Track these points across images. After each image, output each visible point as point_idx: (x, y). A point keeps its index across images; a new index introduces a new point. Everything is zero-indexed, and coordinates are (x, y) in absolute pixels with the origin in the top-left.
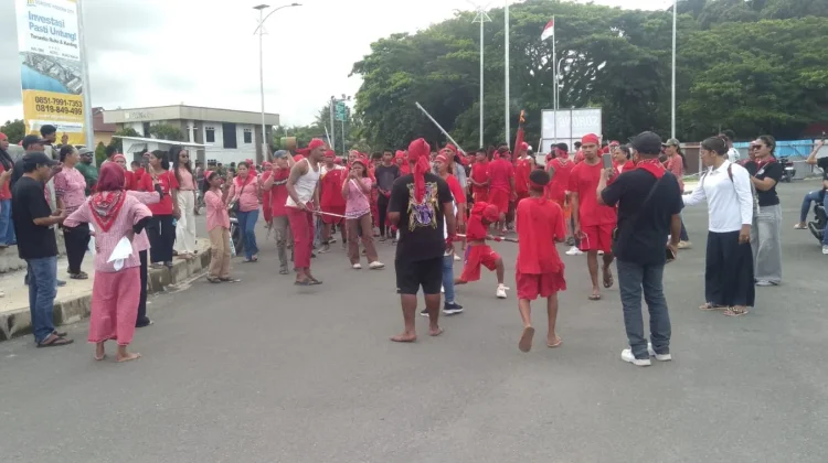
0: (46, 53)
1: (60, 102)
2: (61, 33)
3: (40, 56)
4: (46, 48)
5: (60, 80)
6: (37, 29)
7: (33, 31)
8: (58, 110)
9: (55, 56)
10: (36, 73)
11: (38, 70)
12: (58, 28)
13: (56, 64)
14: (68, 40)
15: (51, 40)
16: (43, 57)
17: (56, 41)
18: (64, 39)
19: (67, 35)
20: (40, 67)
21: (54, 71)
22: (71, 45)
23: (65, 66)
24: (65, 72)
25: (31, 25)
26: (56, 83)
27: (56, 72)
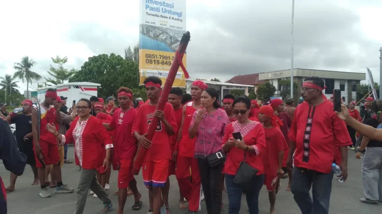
0: (157, 25)
1: (165, 57)
2: (170, 12)
3: (152, 27)
4: (158, 22)
5: (166, 43)
6: (152, 9)
7: (148, 10)
8: (163, 63)
9: (164, 26)
10: (148, 38)
11: (150, 37)
12: (168, 9)
13: (164, 32)
14: (176, 17)
15: (162, 16)
16: (154, 28)
17: (165, 17)
18: (172, 16)
19: (175, 13)
20: (151, 34)
21: (163, 37)
22: (178, 20)
23: (171, 34)
24: (171, 38)
25: (147, 7)
26: (163, 45)
27: (164, 38)
